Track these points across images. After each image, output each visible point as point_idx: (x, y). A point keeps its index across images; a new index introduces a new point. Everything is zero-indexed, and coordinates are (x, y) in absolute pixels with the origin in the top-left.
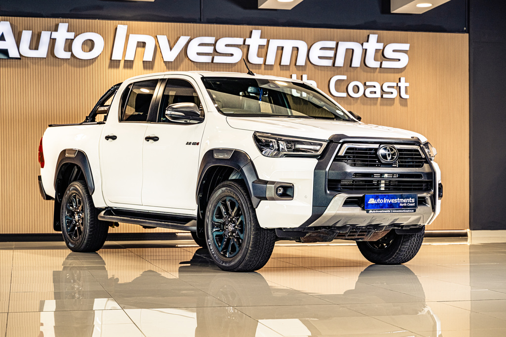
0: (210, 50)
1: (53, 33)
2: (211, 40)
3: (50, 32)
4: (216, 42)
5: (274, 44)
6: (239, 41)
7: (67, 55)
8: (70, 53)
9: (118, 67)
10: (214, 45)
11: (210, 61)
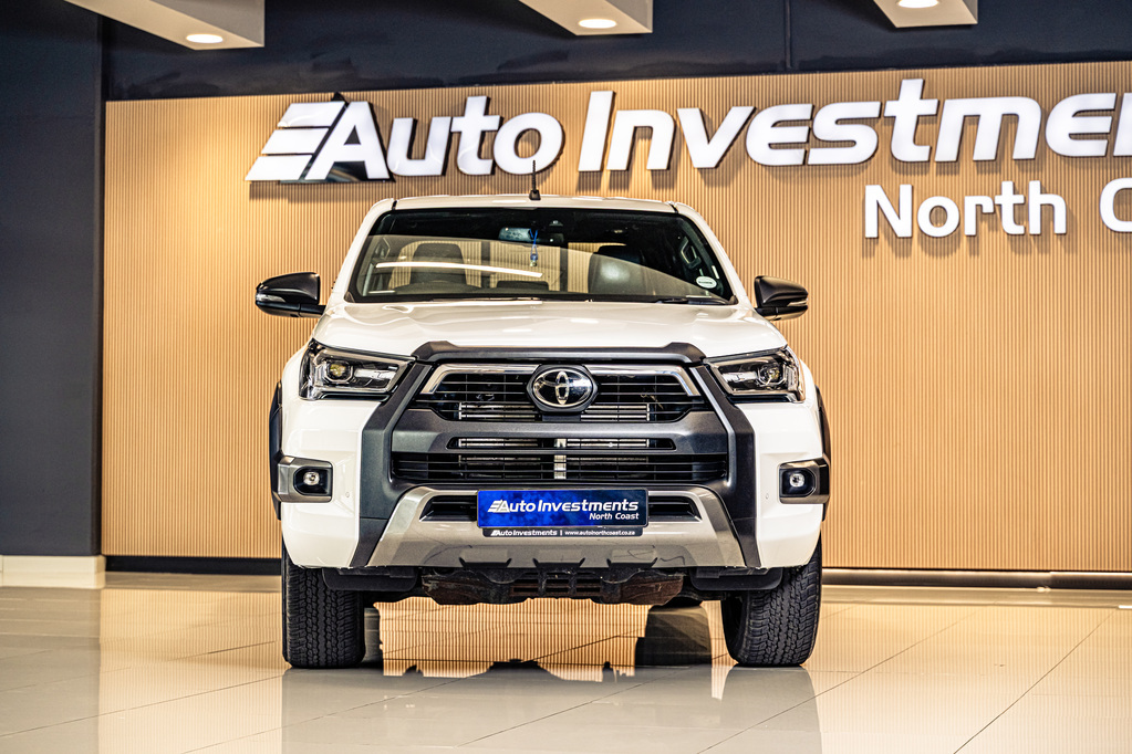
0: (799, 134)
1: (455, 119)
2: (801, 111)
3: (449, 118)
4: (813, 115)
5: (955, 110)
6: (870, 109)
7: (483, 167)
8: (491, 162)
9: (596, 186)
10: (810, 123)
11: (800, 162)
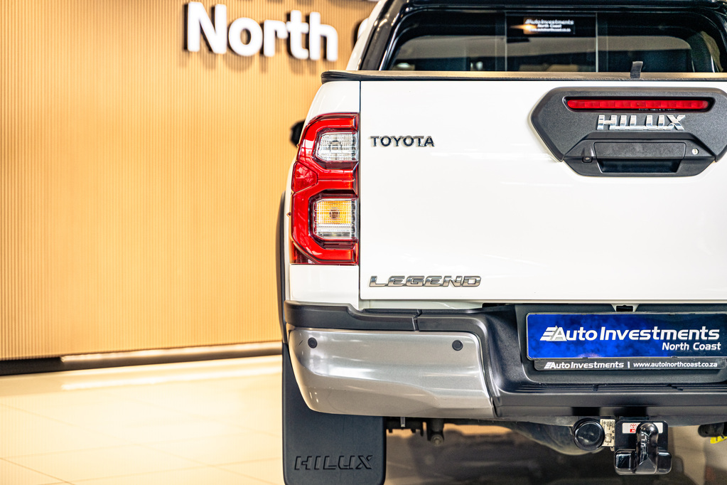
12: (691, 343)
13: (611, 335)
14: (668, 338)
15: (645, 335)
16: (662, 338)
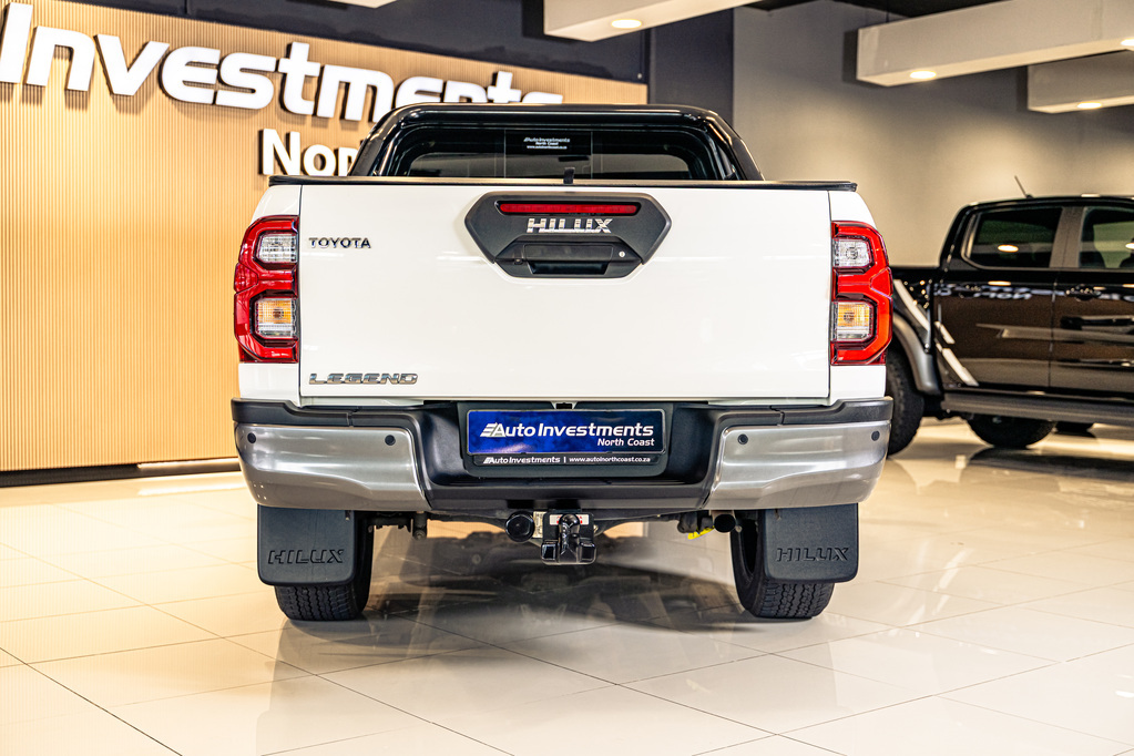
0: (209, 76)
2: (212, 56)
4: (221, 61)
5: (334, 75)
6: (268, 63)
9: (8, 98)
10: (218, 67)
11: (211, 101)
12: (625, 439)
13: (549, 430)
14: (604, 434)
15: (581, 431)
16: (598, 434)
